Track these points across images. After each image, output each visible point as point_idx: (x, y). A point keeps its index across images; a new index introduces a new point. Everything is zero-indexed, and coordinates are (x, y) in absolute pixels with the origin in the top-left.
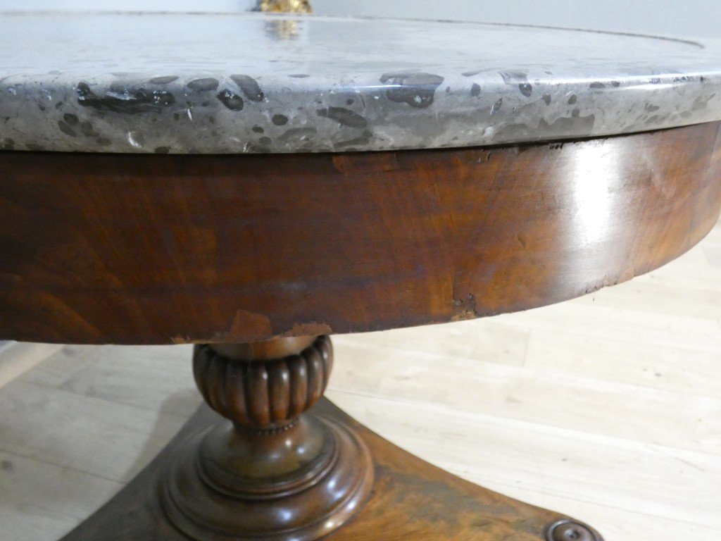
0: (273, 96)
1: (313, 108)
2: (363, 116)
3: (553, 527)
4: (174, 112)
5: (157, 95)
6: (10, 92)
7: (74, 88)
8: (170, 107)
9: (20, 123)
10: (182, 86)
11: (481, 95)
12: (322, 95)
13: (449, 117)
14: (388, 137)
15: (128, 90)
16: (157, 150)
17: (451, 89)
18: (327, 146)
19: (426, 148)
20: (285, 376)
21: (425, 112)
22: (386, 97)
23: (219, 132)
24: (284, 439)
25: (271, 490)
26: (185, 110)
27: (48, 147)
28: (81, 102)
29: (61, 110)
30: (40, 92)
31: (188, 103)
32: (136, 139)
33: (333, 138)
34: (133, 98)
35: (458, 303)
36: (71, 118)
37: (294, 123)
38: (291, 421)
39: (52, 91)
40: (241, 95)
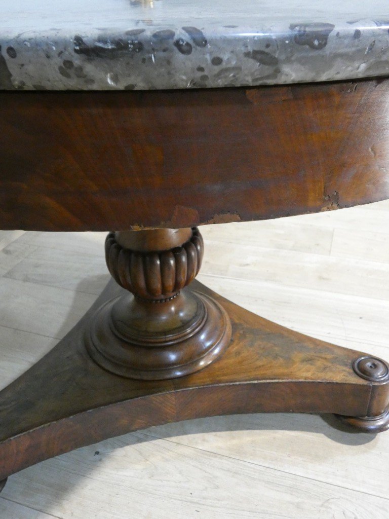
0: (214, 42)
1: (242, 51)
2: (276, 57)
3: (357, 361)
4: (143, 57)
5: (131, 44)
6: (25, 45)
7: (71, 40)
8: (140, 53)
9: (30, 68)
10: (149, 36)
11: (361, 38)
12: (248, 40)
13: (336, 56)
14: (292, 73)
15: (110, 40)
16: (126, 87)
17: (340, 35)
18: (248, 81)
19: (316, 81)
20: (172, 262)
21: (320, 52)
22: (294, 42)
23: (173, 72)
24: (170, 306)
25: (163, 340)
26: (150, 55)
27: (49, 86)
28: (76, 51)
29: (62, 58)
30: (47, 44)
31: (153, 49)
32: (112, 79)
33: (252, 74)
34: (114, 47)
35: (326, 198)
36: (68, 64)
37: (227, 64)
38: (175, 293)
39: (56, 43)
40: (191, 42)
